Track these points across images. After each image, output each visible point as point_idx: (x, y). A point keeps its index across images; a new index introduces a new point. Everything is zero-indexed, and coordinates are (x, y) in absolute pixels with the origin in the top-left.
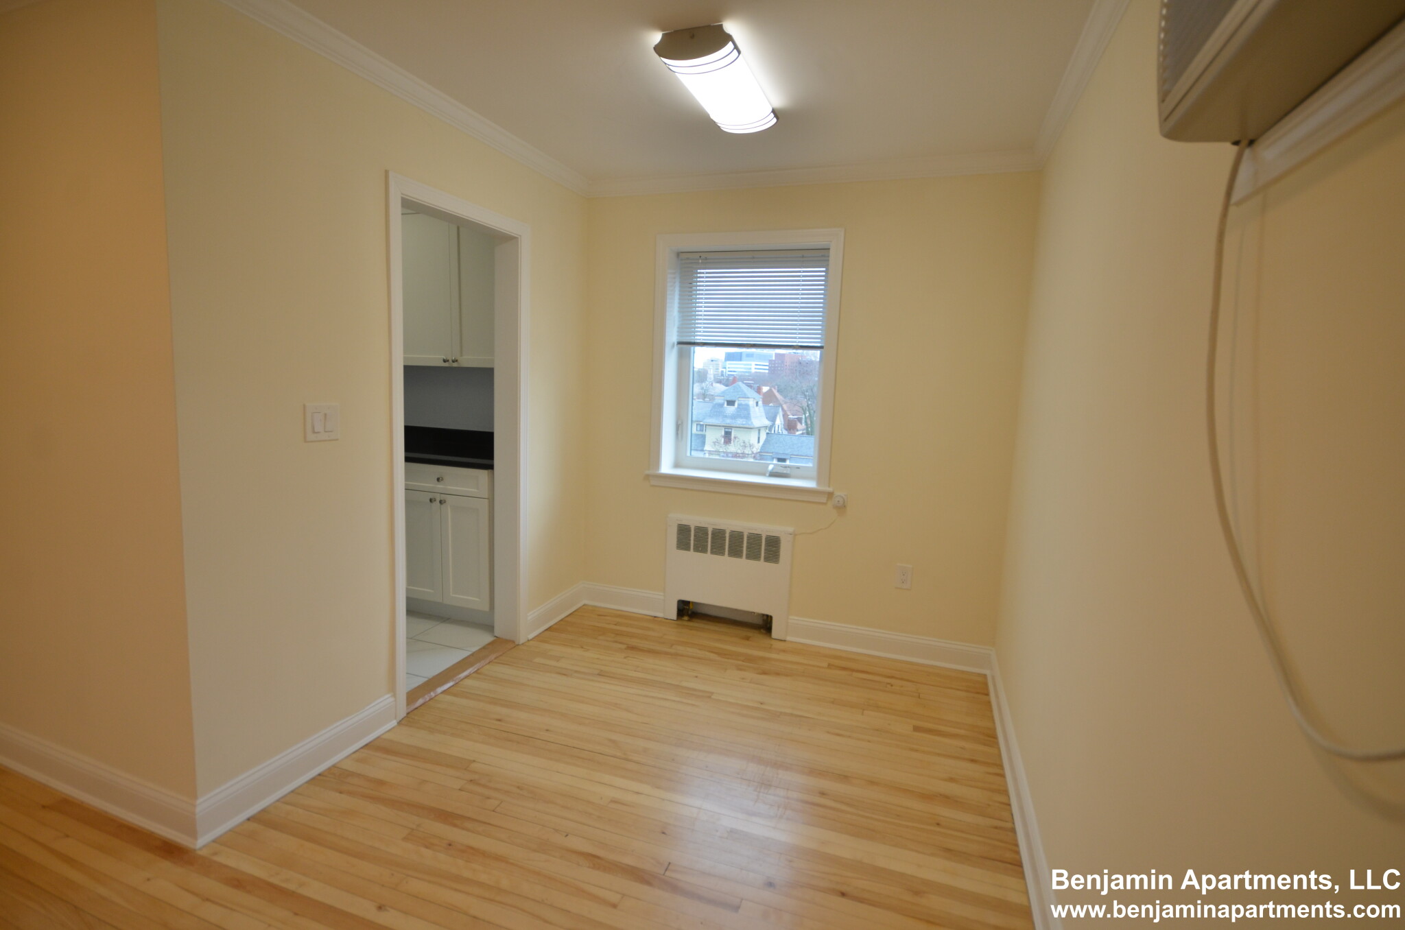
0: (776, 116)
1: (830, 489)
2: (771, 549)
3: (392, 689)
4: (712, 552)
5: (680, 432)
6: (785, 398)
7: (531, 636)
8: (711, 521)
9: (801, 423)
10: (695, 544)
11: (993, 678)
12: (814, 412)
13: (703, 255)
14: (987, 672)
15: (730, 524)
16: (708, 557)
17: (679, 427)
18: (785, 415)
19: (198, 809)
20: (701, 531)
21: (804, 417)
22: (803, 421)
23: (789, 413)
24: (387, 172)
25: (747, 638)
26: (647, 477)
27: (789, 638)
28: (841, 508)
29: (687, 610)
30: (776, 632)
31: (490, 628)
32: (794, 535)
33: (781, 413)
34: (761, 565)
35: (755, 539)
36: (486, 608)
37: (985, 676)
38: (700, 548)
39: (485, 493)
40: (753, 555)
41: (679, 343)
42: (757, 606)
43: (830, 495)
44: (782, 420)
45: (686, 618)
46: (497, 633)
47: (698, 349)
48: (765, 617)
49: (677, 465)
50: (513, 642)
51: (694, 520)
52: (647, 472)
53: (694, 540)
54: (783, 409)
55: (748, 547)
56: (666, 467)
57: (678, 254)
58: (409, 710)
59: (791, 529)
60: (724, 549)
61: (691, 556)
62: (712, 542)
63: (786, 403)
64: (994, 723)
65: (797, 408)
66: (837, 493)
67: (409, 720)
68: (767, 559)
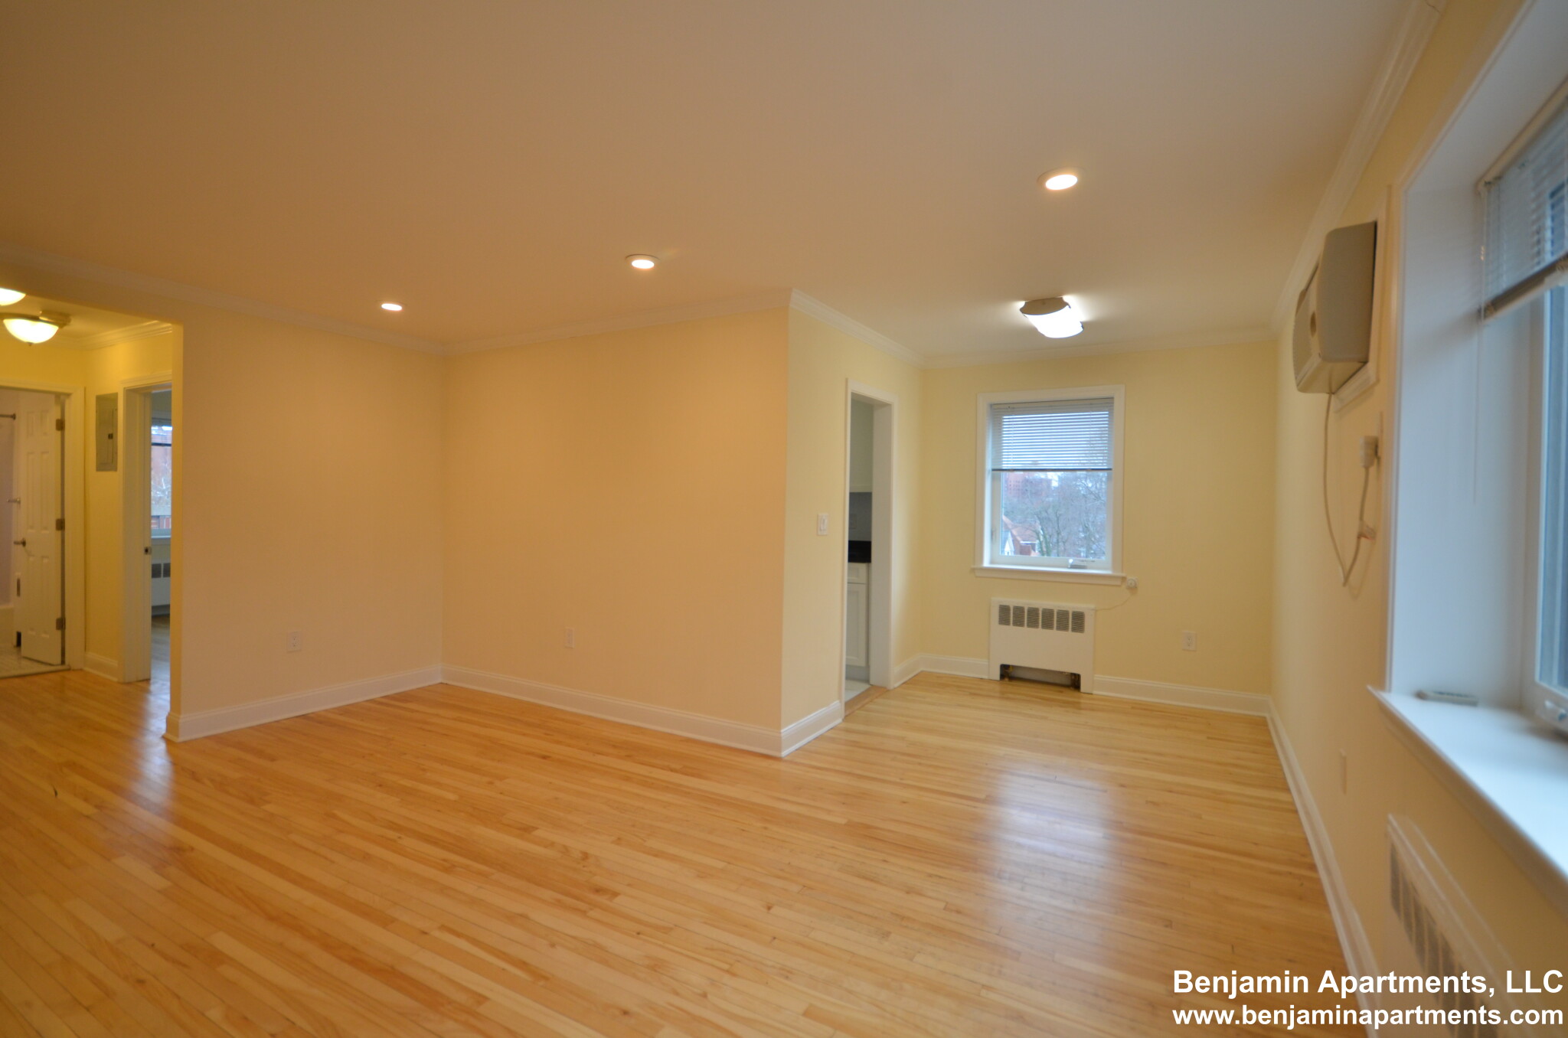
0: (1083, 327)
1: (1124, 575)
2: (1078, 621)
3: (840, 698)
4: (1029, 626)
5: (994, 537)
6: (1012, 521)
7: (897, 685)
8: (1026, 602)
9: (1034, 550)
10: (1014, 621)
11: (1273, 720)
12: (1050, 536)
13: (1011, 406)
14: (1266, 715)
15: (1042, 603)
16: (1025, 630)
17: (992, 533)
18: (1015, 541)
19: (782, 735)
20: (1019, 610)
21: (1037, 542)
22: (1037, 547)
23: (1019, 538)
24: (847, 380)
25: (1061, 692)
26: (973, 570)
27: (1095, 692)
28: (1133, 589)
29: (1007, 673)
30: (1084, 686)
31: (867, 681)
32: (1096, 611)
33: (1010, 539)
34: (1069, 635)
35: (1063, 615)
36: (862, 663)
37: (1265, 718)
38: (1018, 622)
39: (864, 580)
40: (1062, 626)
41: (993, 470)
42: (1067, 666)
43: (1124, 579)
44: (1013, 547)
45: (1007, 679)
46: (873, 681)
47: (1003, 474)
48: (1073, 677)
49: (992, 562)
50: (885, 688)
51: (1012, 601)
52: (973, 566)
53: (1014, 617)
54: (1013, 535)
55: (1057, 621)
56: (986, 564)
57: (992, 406)
58: (848, 713)
59: (1092, 606)
60: (1038, 623)
61: (1011, 630)
62: (1028, 618)
63: (1016, 527)
64: (1271, 737)
65: (1029, 532)
66: (1129, 577)
67: (846, 718)
68: (1074, 630)
